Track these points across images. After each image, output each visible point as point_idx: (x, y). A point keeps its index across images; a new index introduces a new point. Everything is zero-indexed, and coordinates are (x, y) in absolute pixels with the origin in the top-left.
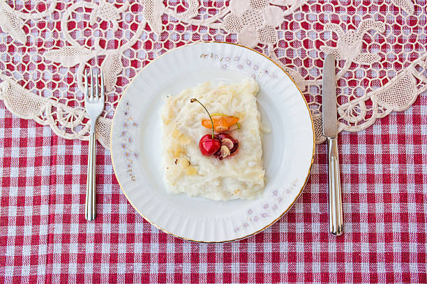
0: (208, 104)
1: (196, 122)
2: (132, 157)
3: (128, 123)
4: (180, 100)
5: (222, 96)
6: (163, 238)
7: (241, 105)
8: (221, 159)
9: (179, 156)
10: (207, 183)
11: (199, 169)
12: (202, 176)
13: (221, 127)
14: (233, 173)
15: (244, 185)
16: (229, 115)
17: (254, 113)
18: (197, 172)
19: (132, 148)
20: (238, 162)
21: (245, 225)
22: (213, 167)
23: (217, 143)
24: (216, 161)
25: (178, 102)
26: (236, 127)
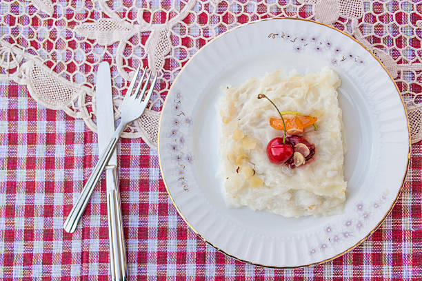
0: (278, 99)
1: (263, 120)
2: (184, 162)
3: (179, 119)
4: (243, 91)
5: (296, 89)
6: (221, 258)
7: (319, 101)
8: (293, 167)
9: (241, 164)
10: (276, 196)
11: (265, 179)
12: (269, 187)
13: (294, 129)
14: (308, 185)
15: (323, 199)
16: (305, 113)
17: (336, 111)
18: (264, 183)
19: (185, 150)
20: (314, 172)
21: (323, 247)
22: (283, 177)
23: (289, 150)
24: (287, 170)
25: (241, 95)
26: (313, 128)
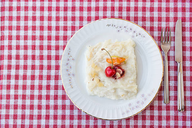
0: (110, 51)
1: (103, 60)
2: (71, 76)
3: (70, 58)
5: (117, 47)
7: (127, 52)
8: (116, 79)
9: (94, 77)
10: (108, 91)
11: (104, 84)
12: (106, 87)
13: (116, 63)
14: (121, 86)
15: (127, 92)
16: (121, 57)
17: (133, 56)
19: (71, 71)
20: (124, 81)
21: (128, 112)
22: (111, 83)
23: (114, 71)
24: (113, 80)
25: (95, 49)
26: (124, 63)
